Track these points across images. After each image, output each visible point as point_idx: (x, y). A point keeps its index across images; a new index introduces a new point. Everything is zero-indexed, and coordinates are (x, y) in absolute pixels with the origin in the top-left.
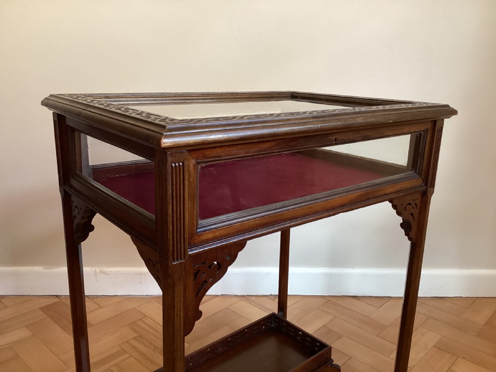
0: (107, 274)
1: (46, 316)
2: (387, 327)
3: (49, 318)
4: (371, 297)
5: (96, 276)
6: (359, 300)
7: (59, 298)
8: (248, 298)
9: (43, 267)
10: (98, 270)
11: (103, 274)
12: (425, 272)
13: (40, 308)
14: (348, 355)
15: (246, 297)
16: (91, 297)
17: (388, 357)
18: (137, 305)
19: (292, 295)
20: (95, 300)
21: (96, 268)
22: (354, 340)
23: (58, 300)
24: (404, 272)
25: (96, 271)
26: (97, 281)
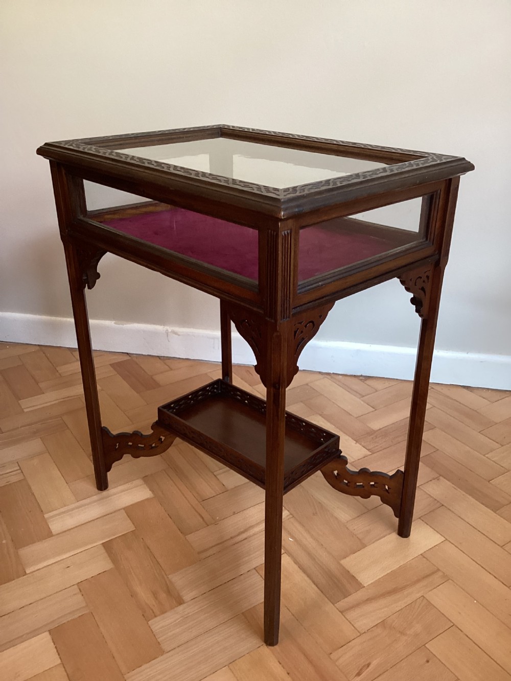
0: (179, 335)
1: (116, 373)
2: (496, 424)
3: (118, 375)
4: (488, 389)
5: (167, 337)
6: (471, 391)
7: (130, 356)
8: (335, 376)
9: (114, 322)
10: (170, 330)
11: (174, 335)
13: (110, 365)
14: (434, 447)
15: (332, 375)
16: (162, 358)
17: (484, 455)
18: (209, 371)
19: (387, 378)
20: (166, 361)
21: (168, 327)
22: (449, 434)
23: (129, 358)
25: (167, 330)
26: (169, 341)
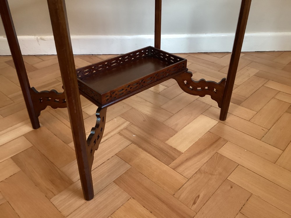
0: (45, 40)
1: (9, 66)
4: (216, 52)
5: (38, 42)
6: (208, 55)
10: (39, 38)
11: (42, 41)
12: (247, 35)
16: (37, 56)
20: (40, 57)
24: (233, 35)
26: (39, 45)
